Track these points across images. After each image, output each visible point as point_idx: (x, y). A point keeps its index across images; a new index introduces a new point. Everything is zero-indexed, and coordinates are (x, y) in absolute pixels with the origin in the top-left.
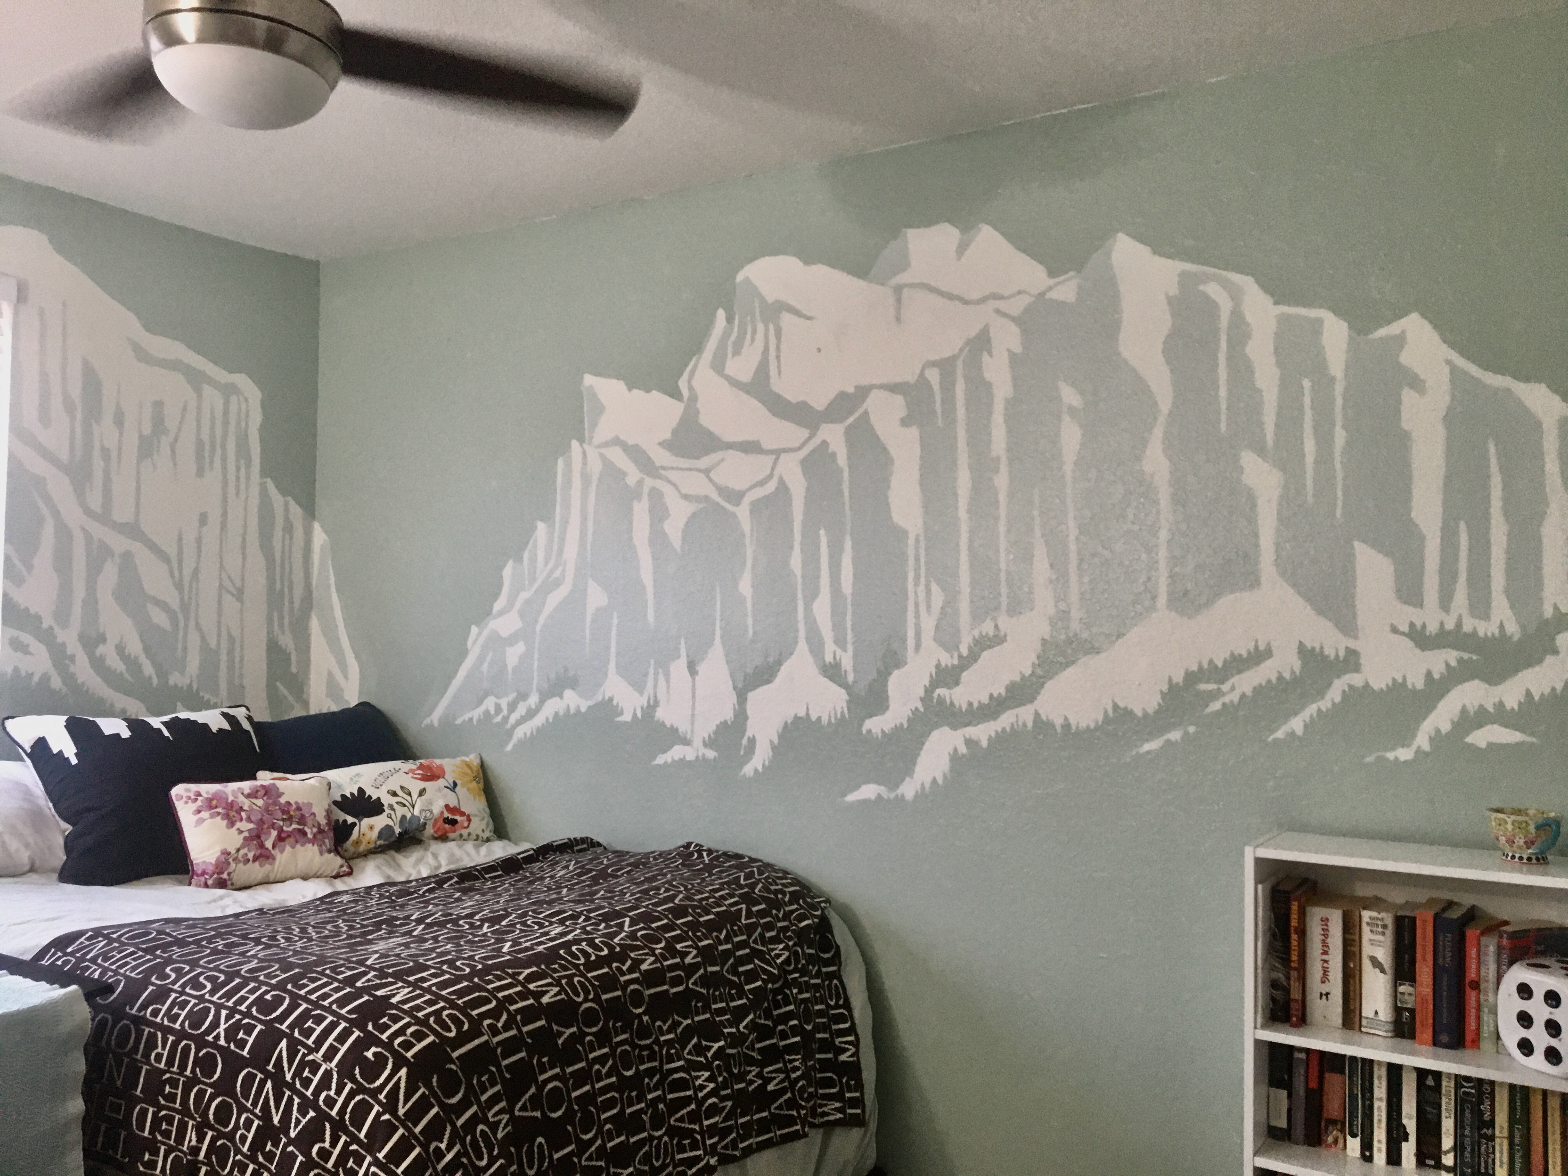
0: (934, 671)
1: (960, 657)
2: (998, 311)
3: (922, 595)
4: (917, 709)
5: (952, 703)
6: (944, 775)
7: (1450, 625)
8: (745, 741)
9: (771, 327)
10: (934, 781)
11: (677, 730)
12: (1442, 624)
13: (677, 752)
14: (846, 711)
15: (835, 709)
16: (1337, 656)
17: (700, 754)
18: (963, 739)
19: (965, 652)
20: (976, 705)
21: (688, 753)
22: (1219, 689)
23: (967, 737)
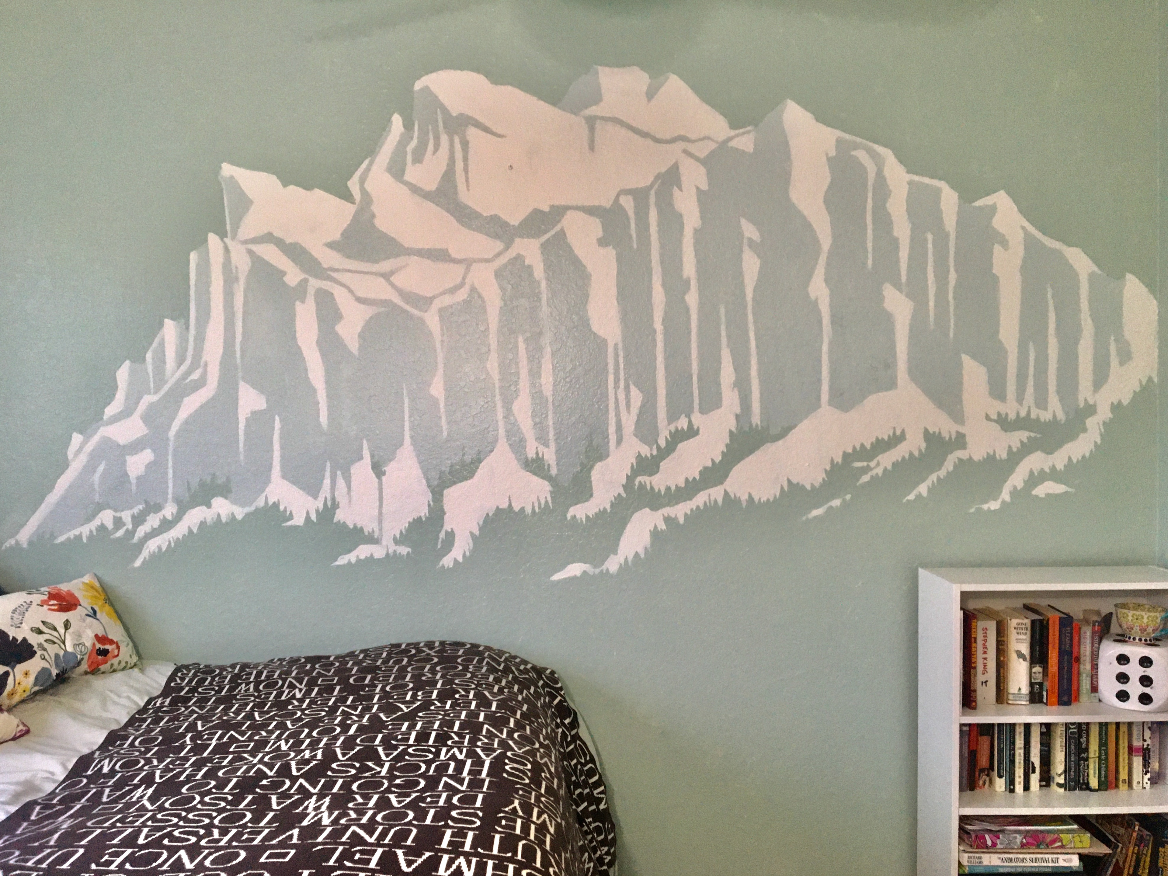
0: (634, 461)
1: (659, 448)
2: (685, 151)
3: (622, 396)
4: (619, 494)
5: (652, 488)
6: (646, 548)
7: (1023, 414)
8: (442, 535)
9: (457, 140)
10: (637, 554)
11: (362, 529)
12: (1018, 413)
13: (363, 551)
14: (549, 499)
15: (539, 500)
16: (950, 438)
17: (391, 551)
18: (662, 517)
19: (662, 443)
20: (673, 488)
21: (378, 552)
22: (868, 465)
23: (666, 515)
